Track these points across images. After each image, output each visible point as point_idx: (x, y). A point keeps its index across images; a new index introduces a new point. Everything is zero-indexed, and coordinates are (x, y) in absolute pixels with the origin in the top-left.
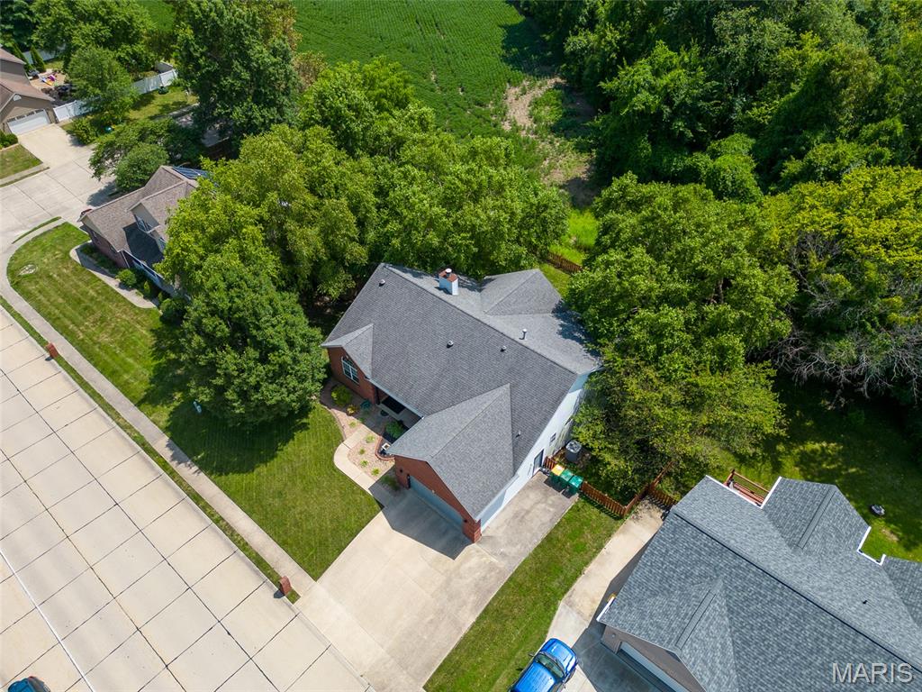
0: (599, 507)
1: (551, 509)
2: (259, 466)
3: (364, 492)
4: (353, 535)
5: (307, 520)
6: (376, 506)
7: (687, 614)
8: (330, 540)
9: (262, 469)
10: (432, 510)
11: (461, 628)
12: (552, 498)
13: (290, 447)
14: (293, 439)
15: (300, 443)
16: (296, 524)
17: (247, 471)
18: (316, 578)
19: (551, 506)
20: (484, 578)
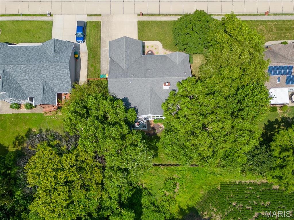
1: (104, 69)
3: (145, 41)
12: (106, 72)
18: (138, 21)
19: (104, 70)
20: (105, 44)
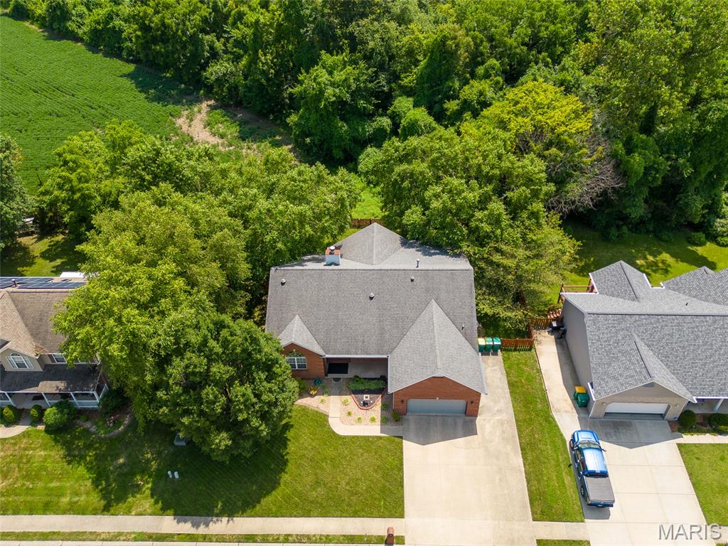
0: (515, 350)
1: (495, 368)
2: (281, 477)
3: (380, 438)
4: (400, 469)
5: (357, 485)
6: (396, 439)
7: (638, 360)
8: (387, 484)
9: (285, 477)
10: (433, 416)
11: (520, 470)
12: (489, 361)
13: (292, 447)
14: (290, 440)
15: (296, 438)
16: (353, 494)
17: (274, 488)
18: (402, 516)
19: (494, 366)
20: (504, 432)
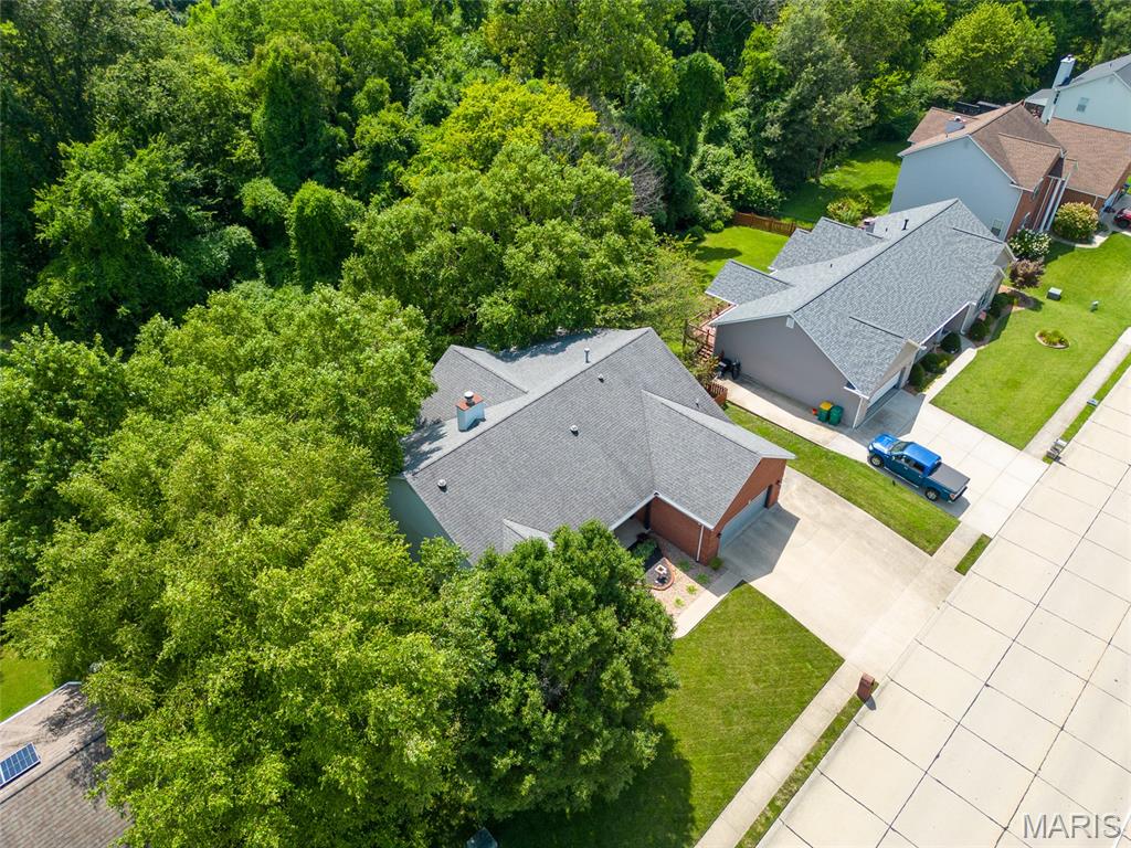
3: (724, 603)
6: (742, 588)
18: (841, 661)
